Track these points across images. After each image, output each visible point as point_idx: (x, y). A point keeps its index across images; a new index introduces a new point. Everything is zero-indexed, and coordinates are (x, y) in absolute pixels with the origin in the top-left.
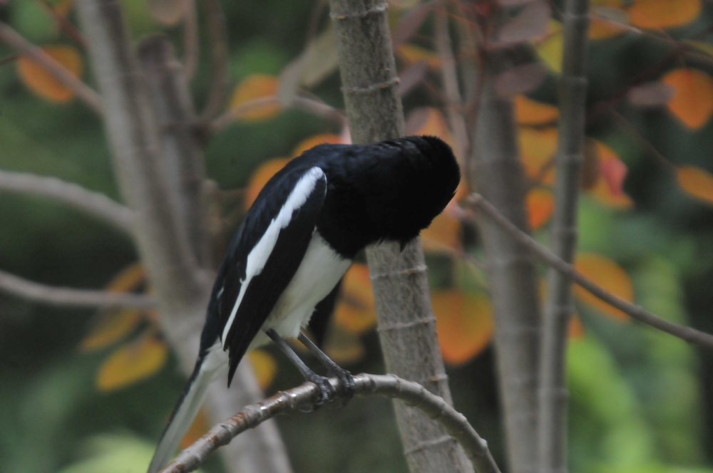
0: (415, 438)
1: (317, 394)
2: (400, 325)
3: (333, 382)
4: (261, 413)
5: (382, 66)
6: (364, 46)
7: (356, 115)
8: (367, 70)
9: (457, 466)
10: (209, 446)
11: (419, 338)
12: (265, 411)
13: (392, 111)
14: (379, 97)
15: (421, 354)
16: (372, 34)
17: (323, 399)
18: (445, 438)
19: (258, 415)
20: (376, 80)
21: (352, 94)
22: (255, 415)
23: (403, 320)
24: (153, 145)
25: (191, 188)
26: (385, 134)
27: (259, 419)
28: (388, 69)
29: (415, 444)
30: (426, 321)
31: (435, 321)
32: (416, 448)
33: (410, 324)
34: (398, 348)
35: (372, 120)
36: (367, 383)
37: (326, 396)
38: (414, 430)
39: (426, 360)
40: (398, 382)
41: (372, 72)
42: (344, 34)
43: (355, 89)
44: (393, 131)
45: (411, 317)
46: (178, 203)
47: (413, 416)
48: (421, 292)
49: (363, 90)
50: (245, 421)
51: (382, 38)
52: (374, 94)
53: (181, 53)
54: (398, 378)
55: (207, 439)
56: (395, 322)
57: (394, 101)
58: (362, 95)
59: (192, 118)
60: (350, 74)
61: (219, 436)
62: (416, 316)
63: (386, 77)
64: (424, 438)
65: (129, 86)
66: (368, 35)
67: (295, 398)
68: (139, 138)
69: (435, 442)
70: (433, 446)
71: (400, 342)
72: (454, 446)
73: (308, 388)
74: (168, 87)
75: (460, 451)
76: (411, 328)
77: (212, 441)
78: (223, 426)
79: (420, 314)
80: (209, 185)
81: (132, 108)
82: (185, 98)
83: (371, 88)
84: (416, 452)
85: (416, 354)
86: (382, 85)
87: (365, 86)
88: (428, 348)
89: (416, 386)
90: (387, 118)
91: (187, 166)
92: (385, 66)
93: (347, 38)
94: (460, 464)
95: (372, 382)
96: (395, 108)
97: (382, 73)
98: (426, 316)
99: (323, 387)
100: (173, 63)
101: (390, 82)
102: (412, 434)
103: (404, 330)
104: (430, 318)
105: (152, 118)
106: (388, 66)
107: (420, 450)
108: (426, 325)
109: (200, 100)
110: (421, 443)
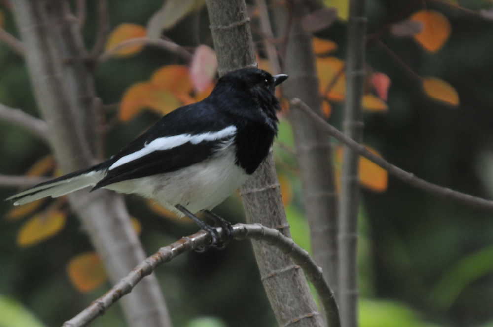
0: (269, 268)
1: (208, 238)
2: (255, 190)
3: (219, 230)
4: (172, 253)
5: (238, 10)
7: (221, 45)
8: (227, 13)
9: (298, 287)
10: (138, 276)
11: (269, 199)
12: (174, 251)
13: (246, 41)
14: (236, 31)
15: (271, 209)
17: (213, 243)
18: (293, 265)
19: (170, 254)
20: (234, 20)
21: (217, 30)
22: (168, 254)
23: (257, 186)
24: (60, 73)
26: (241, 57)
27: (171, 257)
28: (242, 12)
29: (269, 272)
30: (273, 187)
31: (279, 187)
32: (269, 275)
33: (263, 189)
34: (254, 206)
35: (232, 48)
36: (242, 229)
37: (215, 240)
38: (267, 262)
39: (275, 213)
40: (263, 228)
41: (231, 14)
43: (219, 27)
44: (247, 55)
45: (263, 184)
46: (77, 113)
47: (267, 253)
48: (270, 167)
49: (225, 27)
50: (161, 258)
52: (233, 29)
53: (74, 9)
54: (262, 226)
55: (136, 272)
56: (252, 188)
57: (247, 34)
58: (225, 30)
59: (85, 54)
60: (215, 16)
61: (144, 270)
62: (266, 183)
63: (241, 17)
64: (275, 268)
65: (42, 33)
67: (194, 242)
68: (49, 69)
69: (283, 270)
70: (281, 273)
71: (256, 202)
72: (296, 273)
73: (201, 235)
74: (67, 33)
75: (302, 275)
76: (263, 192)
77: (140, 273)
78: (147, 262)
79: (269, 182)
81: (44, 48)
82: (79, 40)
83: (231, 25)
84: (269, 278)
85: (268, 210)
86: (238, 23)
87: (227, 24)
88: (275, 205)
89: (274, 231)
90: (242, 46)
92: (240, 9)
94: (300, 285)
95: (245, 229)
96: (248, 39)
97: (238, 15)
98: (273, 183)
99: (213, 234)
100: (70, 17)
101: (243, 21)
102: (266, 265)
103: (258, 193)
104: (276, 184)
105: (58, 54)
106: (242, 10)
107: (272, 276)
108: (274, 189)
109: (89, 42)
110: (273, 272)
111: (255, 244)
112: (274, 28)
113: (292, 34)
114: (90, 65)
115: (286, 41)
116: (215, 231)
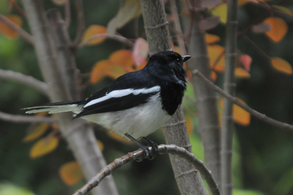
0: (179, 171)
1: (144, 153)
2: (171, 124)
3: (150, 148)
4: (122, 162)
5: (161, 17)
6: (153, 9)
7: (151, 38)
8: (155, 19)
10: (102, 176)
11: (180, 130)
12: (124, 161)
13: (166, 36)
14: (160, 30)
15: (181, 136)
16: (157, 4)
17: (147, 156)
18: (194, 169)
20: (159, 23)
21: (149, 29)
22: (120, 163)
23: (172, 122)
24: (55, 55)
25: (71, 72)
26: (163, 45)
27: (122, 164)
28: (164, 18)
29: (179, 173)
30: (182, 123)
31: (186, 122)
32: (180, 175)
33: (176, 124)
34: (171, 134)
35: (158, 40)
36: (164, 148)
37: (148, 154)
38: (179, 168)
39: (183, 138)
40: (176, 147)
41: (157, 20)
42: (145, 4)
43: (150, 27)
44: (166, 44)
45: (176, 121)
46: (66, 79)
47: (178, 162)
49: (153, 27)
50: (116, 165)
51: (161, 5)
52: (158, 28)
53: (64, 17)
54: (175, 146)
55: (101, 173)
56: (170, 123)
57: (166, 31)
58: (153, 29)
59: (70, 43)
60: (148, 21)
61: (106, 172)
62: (178, 120)
63: (163, 21)
64: (183, 171)
65: (44, 31)
66: (155, 4)
67: (135, 155)
68: (49, 52)
69: (188, 172)
70: (187, 174)
71: (172, 131)
72: (195, 174)
73: (140, 152)
75: (199, 175)
76: (176, 126)
77: (103, 174)
78: (107, 168)
79: (180, 120)
80: (77, 71)
81: (46, 40)
82: (66, 35)
83: (157, 26)
84: (180, 177)
85: (179, 136)
86: (161, 25)
87: (154, 26)
88: (183, 133)
89: (183, 149)
90: (163, 39)
91: (69, 63)
93: (146, 6)
94: (198, 181)
95: (166, 148)
96: (167, 34)
97: (161, 20)
98: (182, 120)
99: (146, 151)
100: (61, 21)
101: (164, 24)
102: (178, 169)
103: (173, 126)
104: (184, 121)
105: (54, 43)
106: (163, 17)
108: (182, 124)
109: (73, 36)
110: (182, 173)
111: (171, 156)
112: (182, 28)
113: (193, 32)
114: (73, 50)
115: (190, 35)
116: (148, 149)
